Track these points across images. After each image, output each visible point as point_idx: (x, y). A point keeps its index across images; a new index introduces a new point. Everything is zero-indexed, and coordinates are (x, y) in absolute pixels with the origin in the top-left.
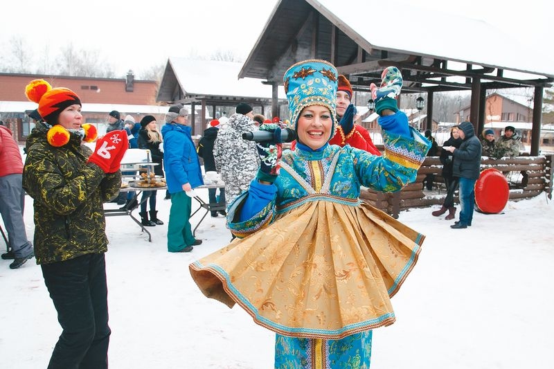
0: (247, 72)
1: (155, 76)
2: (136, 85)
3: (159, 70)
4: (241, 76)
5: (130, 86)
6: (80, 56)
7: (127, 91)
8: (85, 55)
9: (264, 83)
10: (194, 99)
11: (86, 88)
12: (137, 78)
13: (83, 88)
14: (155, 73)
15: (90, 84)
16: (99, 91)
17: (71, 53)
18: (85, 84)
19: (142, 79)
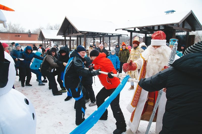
0: (58, 34)
1: (37, 32)
2: (31, 35)
3: (38, 30)
4: (57, 35)
5: (30, 35)
6: (13, 26)
7: (29, 37)
8: (15, 26)
9: (63, 37)
10: (47, 40)
11: (17, 36)
12: (31, 33)
13: (15, 36)
14: (37, 31)
15: (17, 35)
16: (20, 37)
17: (10, 25)
18: (16, 35)
19: (33, 33)
